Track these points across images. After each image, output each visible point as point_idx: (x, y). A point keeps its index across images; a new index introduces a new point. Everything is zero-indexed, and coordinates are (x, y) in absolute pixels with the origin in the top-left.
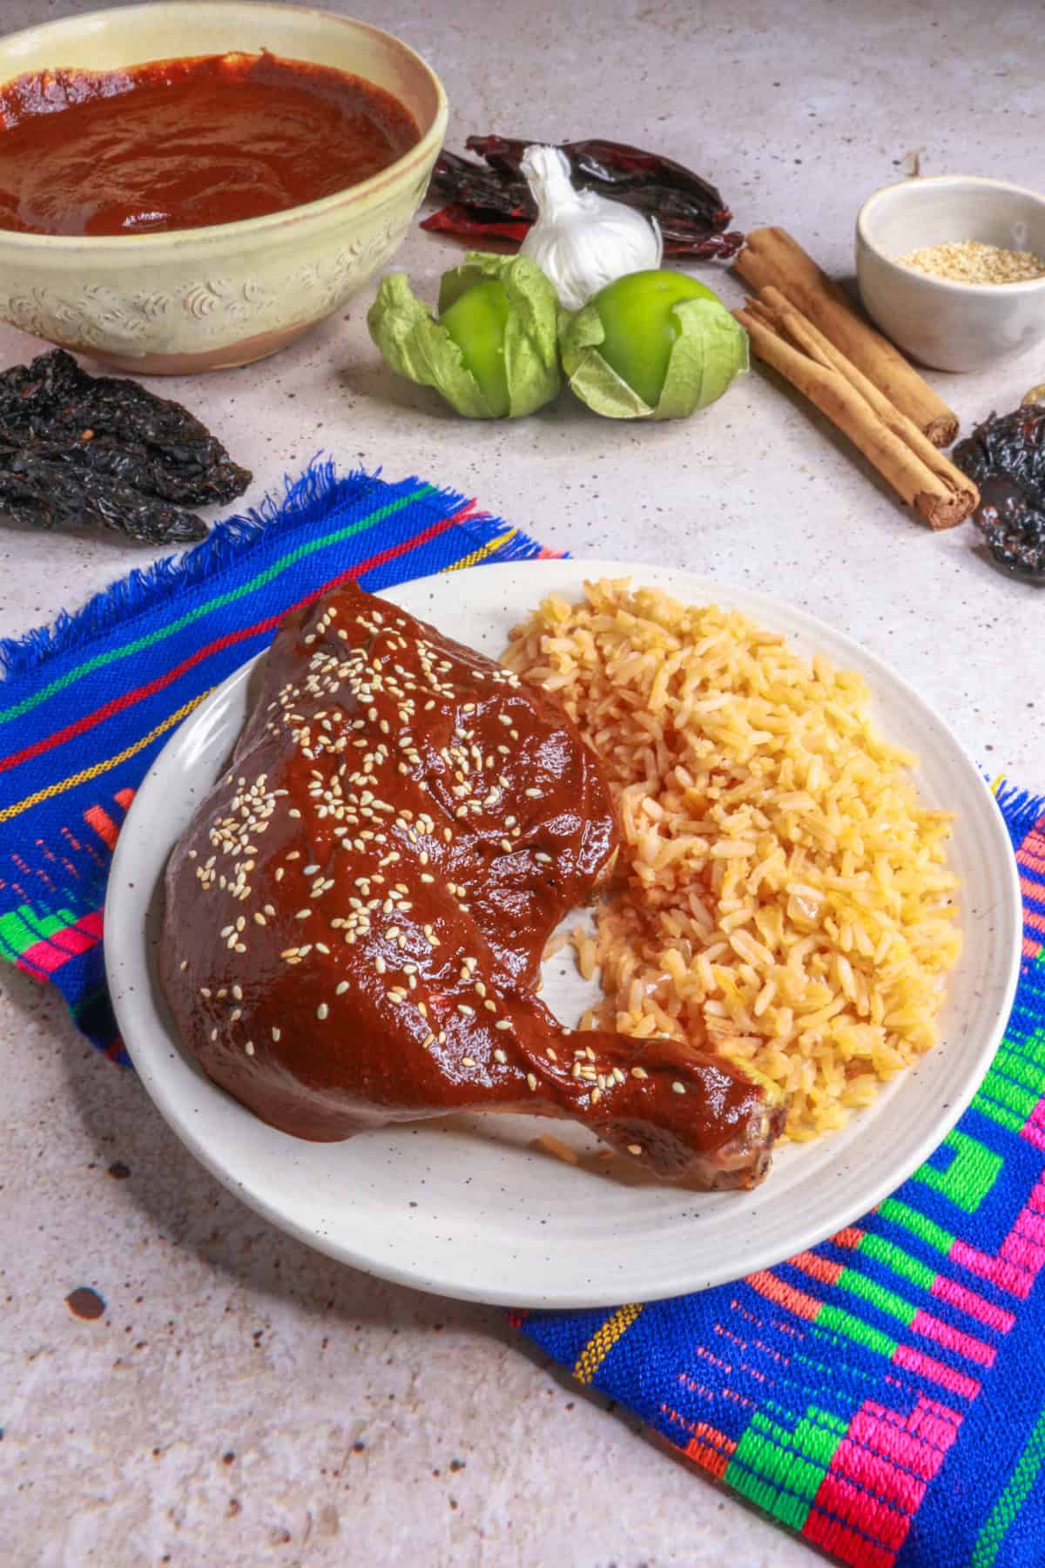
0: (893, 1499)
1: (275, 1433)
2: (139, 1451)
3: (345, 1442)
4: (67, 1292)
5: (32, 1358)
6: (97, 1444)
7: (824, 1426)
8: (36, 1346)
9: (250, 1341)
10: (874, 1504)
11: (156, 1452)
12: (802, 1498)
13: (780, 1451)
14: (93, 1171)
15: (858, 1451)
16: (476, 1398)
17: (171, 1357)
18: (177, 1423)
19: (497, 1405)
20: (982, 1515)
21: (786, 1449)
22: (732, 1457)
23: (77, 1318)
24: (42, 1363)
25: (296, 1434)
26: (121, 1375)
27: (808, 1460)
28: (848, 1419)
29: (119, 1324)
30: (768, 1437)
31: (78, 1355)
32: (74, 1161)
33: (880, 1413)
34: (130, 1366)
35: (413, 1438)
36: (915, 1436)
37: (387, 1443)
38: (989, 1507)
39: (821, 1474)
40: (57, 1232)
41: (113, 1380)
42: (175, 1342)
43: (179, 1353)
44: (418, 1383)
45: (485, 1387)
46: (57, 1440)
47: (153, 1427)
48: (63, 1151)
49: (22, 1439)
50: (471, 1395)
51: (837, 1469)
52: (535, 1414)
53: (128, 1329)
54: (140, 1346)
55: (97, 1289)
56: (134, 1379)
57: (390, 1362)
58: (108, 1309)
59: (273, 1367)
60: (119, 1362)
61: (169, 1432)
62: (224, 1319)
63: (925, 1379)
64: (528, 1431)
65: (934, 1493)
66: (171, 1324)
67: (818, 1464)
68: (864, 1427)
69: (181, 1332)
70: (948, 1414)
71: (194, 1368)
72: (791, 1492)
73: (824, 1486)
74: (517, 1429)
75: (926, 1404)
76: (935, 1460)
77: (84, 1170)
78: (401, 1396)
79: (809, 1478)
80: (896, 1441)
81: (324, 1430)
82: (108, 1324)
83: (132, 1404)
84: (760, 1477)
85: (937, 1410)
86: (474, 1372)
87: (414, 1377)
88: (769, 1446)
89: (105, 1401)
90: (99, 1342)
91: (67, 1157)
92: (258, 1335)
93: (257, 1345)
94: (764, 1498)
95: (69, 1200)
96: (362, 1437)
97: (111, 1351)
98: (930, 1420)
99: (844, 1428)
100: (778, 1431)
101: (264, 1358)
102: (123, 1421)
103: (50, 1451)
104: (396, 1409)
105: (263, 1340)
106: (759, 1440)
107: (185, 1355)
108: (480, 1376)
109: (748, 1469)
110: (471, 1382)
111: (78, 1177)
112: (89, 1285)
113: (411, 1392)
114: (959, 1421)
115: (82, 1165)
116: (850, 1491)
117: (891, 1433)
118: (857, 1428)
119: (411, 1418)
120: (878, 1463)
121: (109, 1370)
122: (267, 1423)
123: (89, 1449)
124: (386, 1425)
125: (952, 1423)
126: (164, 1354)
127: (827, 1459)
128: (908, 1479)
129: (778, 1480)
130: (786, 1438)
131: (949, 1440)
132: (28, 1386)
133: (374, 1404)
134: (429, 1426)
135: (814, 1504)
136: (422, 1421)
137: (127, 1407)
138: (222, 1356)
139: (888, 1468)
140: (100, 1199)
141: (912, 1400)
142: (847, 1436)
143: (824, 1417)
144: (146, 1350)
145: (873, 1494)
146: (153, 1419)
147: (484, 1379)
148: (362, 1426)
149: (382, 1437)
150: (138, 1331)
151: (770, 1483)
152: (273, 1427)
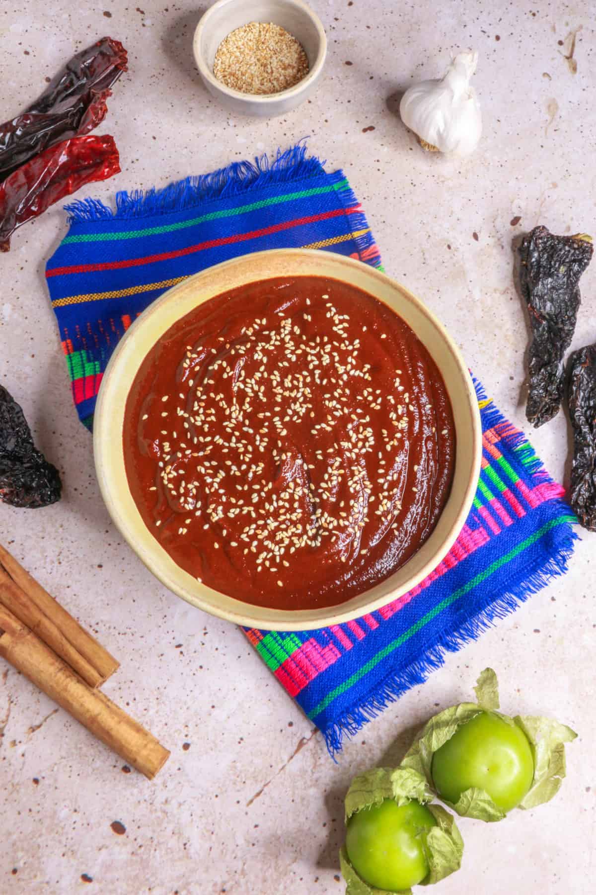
0: (306, 674)
1: (193, 884)
2: (143, 889)
3: (219, 888)
4: (111, 823)
5: (100, 849)
6: (128, 885)
7: (294, 642)
8: (100, 845)
9: (182, 847)
10: (300, 672)
11: (150, 889)
12: (278, 662)
13: (277, 645)
14: (115, 769)
15: (301, 654)
16: (267, 874)
17: (152, 851)
18: (157, 878)
19: (275, 877)
20: (333, 688)
21: (279, 645)
22: (261, 641)
23: (115, 834)
24: (104, 851)
25: (200, 885)
26: (134, 858)
27: (285, 651)
28: (303, 642)
29: (132, 837)
30: (275, 639)
31: (117, 849)
32: (107, 763)
33: (314, 644)
34: (137, 854)
35: (243, 888)
36: (322, 656)
37: (234, 890)
38: (336, 686)
39: (287, 657)
40: (104, 796)
41: (132, 860)
42: (154, 846)
43: (155, 850)
44: (245, 867)
45: (270, 870)
46: (112, 882)
47: (147, 880)
48: (102, 758)
49: (100, 882)
50: (265, 872)
51: (293, 658)
52: (288, 882)
53: (135, 840)
54: (140, 846)
55: (123, 822)
56: (139, 860)
57: (235, 858)
58: (127, 831)
59: (191, 858)
60: (133, 853)
61: (154, 882)
62: (172, 837)
63: (335, 636)
64: (285, 888)
65: (320, 676)
66: (152, 838)
67: (287, 653)
68: (307, 647)
69: (155, 842)
70: (337, 652)
71: (161, 857)
72: (276, 659)
73: (286, 661)
74: (281, 887)
75: (331, 646)
76: (324, 666)
77: (111, 768)
78: (239, 871)
79: (283, 657)
80: (315, 656)
81: (211, 885)
82: (128, 837)
83: (139, 870)
84: (268, 650)
85: (334, 650)
86: (267, 864)
87: (244, 864)
88: (274, 642)
89: (129, 869)
90: (125, 844)
91: (104, 762)
92: (185, 844)
93: (185, 848)
94: (267, 656)
95: (107, 782)
96: (225, 887)
97: (129, 848)
98: (330, 652)
99: (300, 645)
100: (279, 638)
101: (187, 854)
102: (136, 876)
103: (111, 887)
104: (237, 876)
105: (187, 846)
106: (271, 639)
107: (157, 851)
108: (269, 865)
109: (265, 646)
110: (265, 867)
111: (109, 771)
112: (118, 820)
113: (243, 870)
114: (339, 656)
115: (111, 766)
116: (293, 666)
117: (315, 653)
118: (305, 646)
119: (242, 881)
120: (306, 661)
121: (129, 856)
122: (190, 880)
123: (125, 887)
124: (234, 883)
125: (336, 655)
126: (150, 850)
127: (291, 653)
128: (314, 669)
129: (273, 653)
130: (280, 641)
131: (332, 662)
132: (99, 861)
133: (229, 874)
134: (249, 884)
135: (281, 665)
136: (247, 882)
137: (137, 871)
138: (172, 852)
139: (309, 664)
140: (120, 781)
141: (327, 644)
142: (300, 648)
143: (296, 639)
144: (143, 848)
145: (301, 669)
146: (147, 876)
147: (270, 867)
148: (224, 883)
149: (232, 887)
150: (139, 840)
151: (270, 653)
152: (192, 882)
